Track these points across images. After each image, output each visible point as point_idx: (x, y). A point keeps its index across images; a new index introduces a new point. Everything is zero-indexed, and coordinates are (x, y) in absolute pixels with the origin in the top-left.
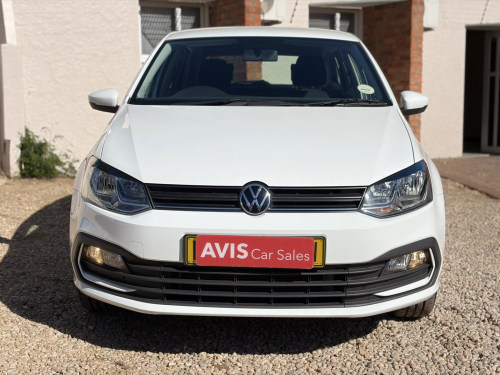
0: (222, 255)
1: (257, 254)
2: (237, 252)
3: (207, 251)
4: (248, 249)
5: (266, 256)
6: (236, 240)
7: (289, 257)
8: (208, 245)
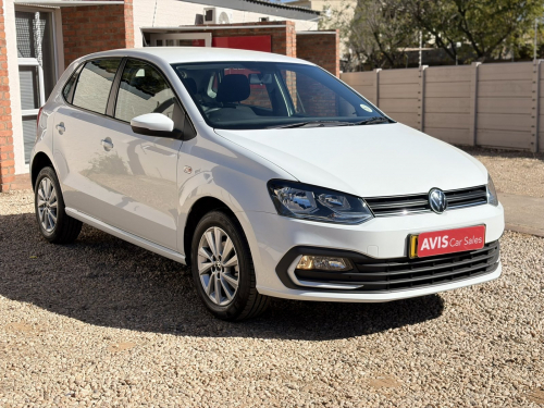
0: (433, 247)
1: (453, 242)
2: (442, 243)
3: (425, 245)
4: (448, 240)
5: (458, 243)
6: (441, 233)
7: (471, 242)
8: (426, 240)
